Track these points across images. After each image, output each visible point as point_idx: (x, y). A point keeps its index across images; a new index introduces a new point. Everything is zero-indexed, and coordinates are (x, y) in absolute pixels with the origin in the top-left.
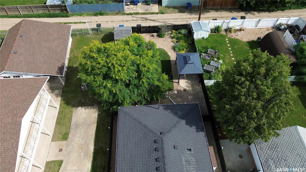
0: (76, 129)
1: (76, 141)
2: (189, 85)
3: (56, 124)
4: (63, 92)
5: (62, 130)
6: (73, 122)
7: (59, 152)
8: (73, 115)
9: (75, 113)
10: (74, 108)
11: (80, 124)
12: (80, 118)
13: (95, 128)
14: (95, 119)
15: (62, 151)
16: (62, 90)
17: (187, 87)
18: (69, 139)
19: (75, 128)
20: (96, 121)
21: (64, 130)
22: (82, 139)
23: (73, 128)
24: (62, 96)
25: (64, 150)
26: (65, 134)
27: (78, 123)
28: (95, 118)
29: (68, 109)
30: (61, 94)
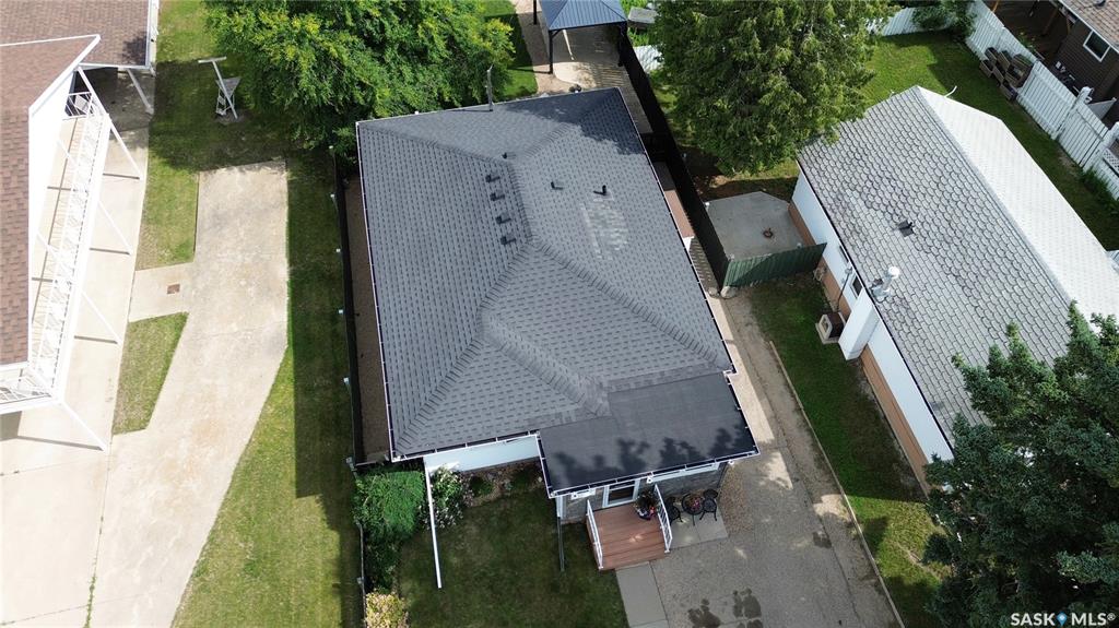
0: (218, 227)
1: (223, 260)
2: (587, 75)
3: (142, 221)
4: (153, 133)
5: (169, 238)
6: (203, 211)
7: (169, 293)
8: (201, 192)
9: (206, 186)
10: (202, 174)
11: (232, 214)
12: (228, 196)
13: (286, 220)
14: (279, 195)
15: (178, 290)
16: (146, 130)
17: (580, 80)
18: (197, 257)
19: (215, 227)
20: (286, 199)
21: (176, 236)
22: (242, 251)
23: (206, 226)
24: (151, 145)
25: (186, 287)
26: (181, 246)
27: (220, 211)
28: (281, 192)
29: (180, 178)
30: (146, 140)
